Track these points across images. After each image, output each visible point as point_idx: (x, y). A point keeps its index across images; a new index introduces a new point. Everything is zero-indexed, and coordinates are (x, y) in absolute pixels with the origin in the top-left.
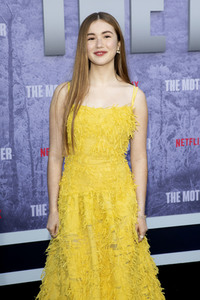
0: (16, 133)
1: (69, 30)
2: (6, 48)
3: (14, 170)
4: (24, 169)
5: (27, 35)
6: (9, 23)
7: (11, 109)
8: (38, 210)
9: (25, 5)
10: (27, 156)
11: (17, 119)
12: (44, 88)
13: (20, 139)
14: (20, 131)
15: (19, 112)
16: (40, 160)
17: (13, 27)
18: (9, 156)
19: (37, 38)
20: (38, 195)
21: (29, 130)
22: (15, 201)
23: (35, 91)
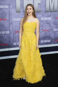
0: (10, 28)
1: (21, 7)
2: (8, 11)
3: (10, 36)
4: (12, 36)
5: (13, 8)
6: (9, 5)
7: (9, 23)
8: (15, 44)
9: (12, 2)
10: (12, 33)
11: (10, 25)
12: (16, 19)
13: (11, 29)
14: (11, 28)
15: (11, 24)
16: (15, 34)
17: (10, 6)
18: (9, 33)
19: (15, 9)
20: (15, 41)
21: (13, 27)
22: (10, 42)
23: (14, 20)
